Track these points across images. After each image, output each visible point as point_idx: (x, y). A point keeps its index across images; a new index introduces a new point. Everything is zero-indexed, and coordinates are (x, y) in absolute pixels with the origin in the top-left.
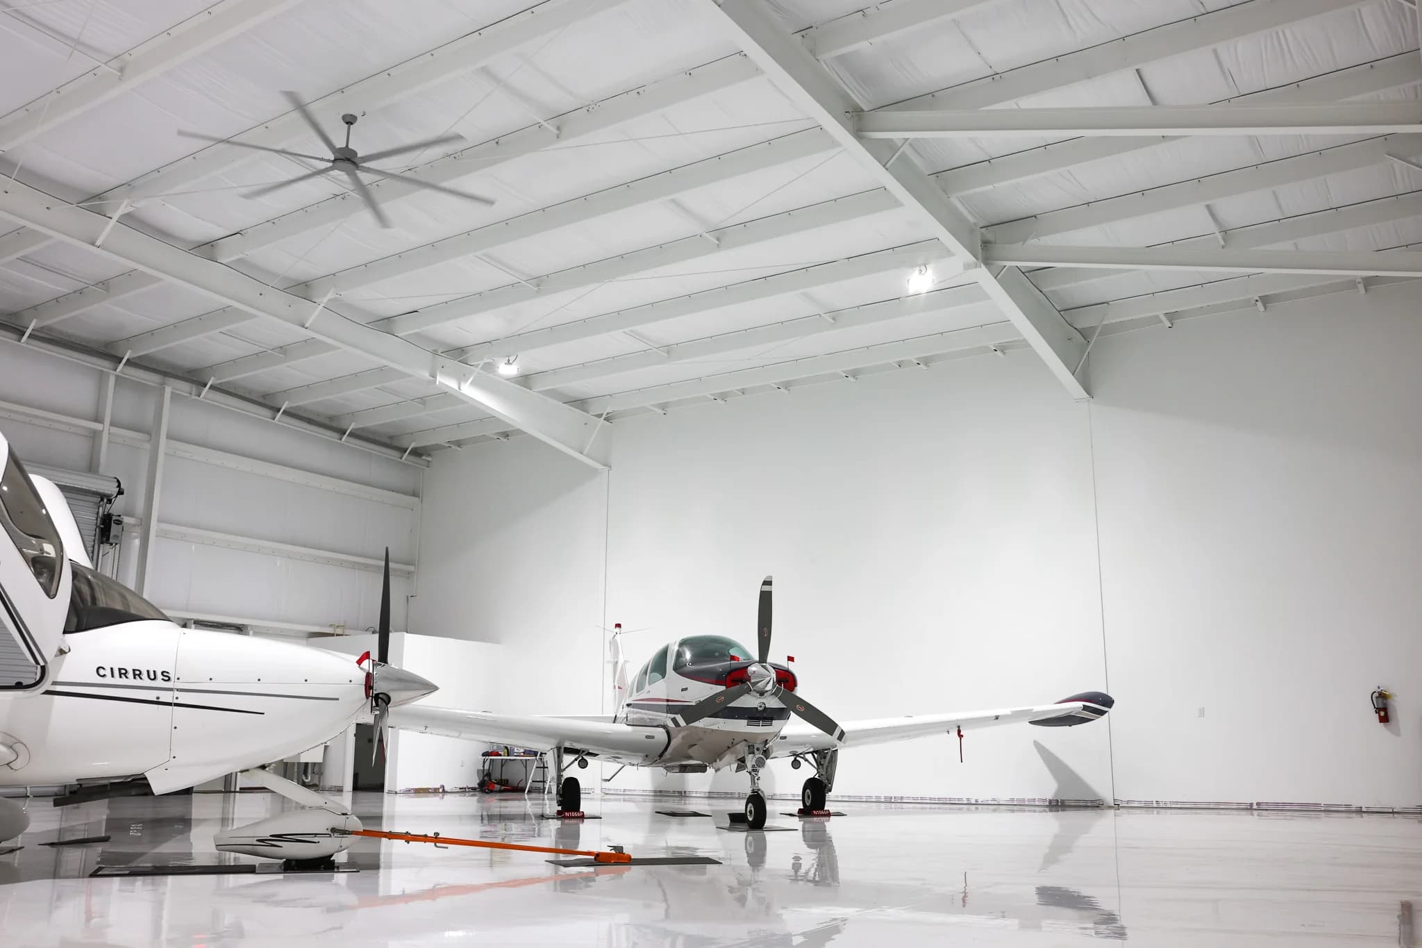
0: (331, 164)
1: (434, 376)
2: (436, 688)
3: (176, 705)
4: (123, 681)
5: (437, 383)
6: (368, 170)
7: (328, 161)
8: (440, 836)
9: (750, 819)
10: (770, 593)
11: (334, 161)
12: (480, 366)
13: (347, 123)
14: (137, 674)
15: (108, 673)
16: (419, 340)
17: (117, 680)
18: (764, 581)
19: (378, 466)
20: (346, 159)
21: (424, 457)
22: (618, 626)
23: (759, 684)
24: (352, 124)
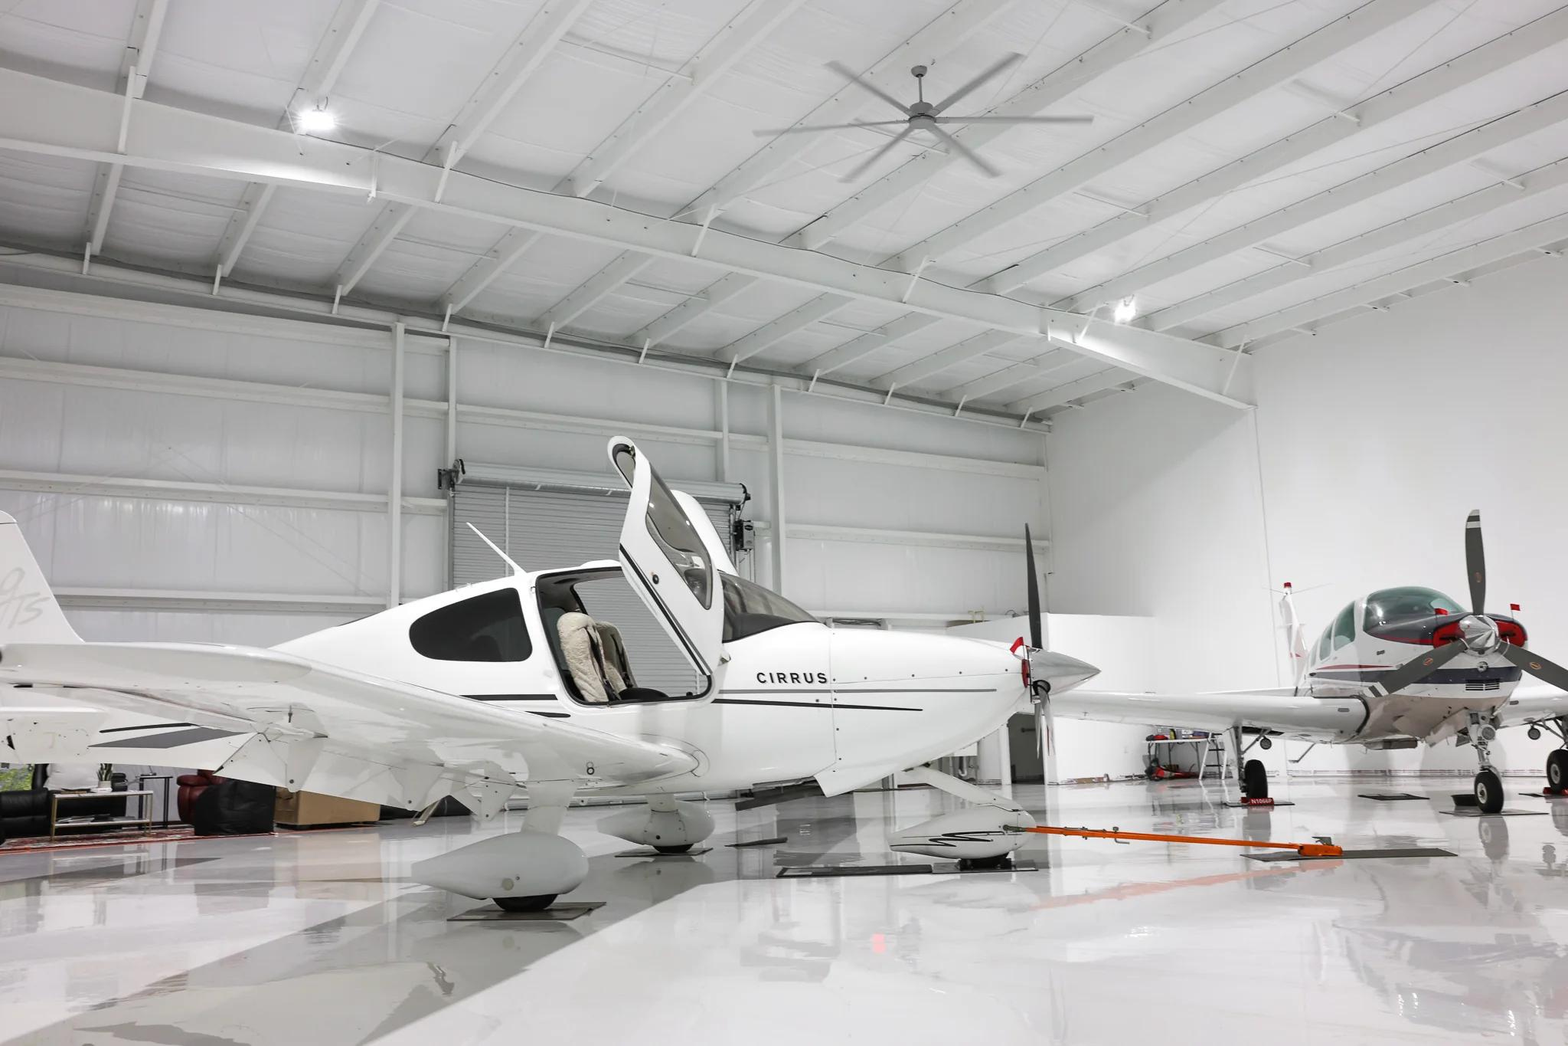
0: (907, 125)
1: (1044, 332)
2: (1097, 671)
3: (836, 706)
4: (783, 686)
5: (1049, 339)
6: (947, 120)
7: (904, 122)
8: (1120, 831)
9: (1483, 801)
10: (1479, 530)
11: (910, 120)
12: (1093, 314)
13: (917, 76)
14: (795, 677)
15: (768, 678)
16: (1023, 297)
17: (777, 685)
18: (1469, 517)
19: (996, 437)
20: (922, 114)
21: (1044, 422)
22: (1288, 585)
23: (1477, 640)
24: (922, 75)
